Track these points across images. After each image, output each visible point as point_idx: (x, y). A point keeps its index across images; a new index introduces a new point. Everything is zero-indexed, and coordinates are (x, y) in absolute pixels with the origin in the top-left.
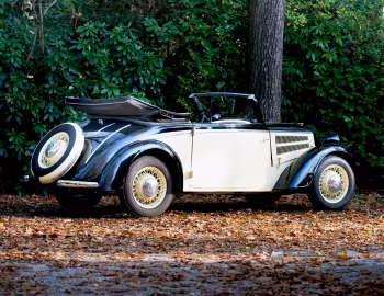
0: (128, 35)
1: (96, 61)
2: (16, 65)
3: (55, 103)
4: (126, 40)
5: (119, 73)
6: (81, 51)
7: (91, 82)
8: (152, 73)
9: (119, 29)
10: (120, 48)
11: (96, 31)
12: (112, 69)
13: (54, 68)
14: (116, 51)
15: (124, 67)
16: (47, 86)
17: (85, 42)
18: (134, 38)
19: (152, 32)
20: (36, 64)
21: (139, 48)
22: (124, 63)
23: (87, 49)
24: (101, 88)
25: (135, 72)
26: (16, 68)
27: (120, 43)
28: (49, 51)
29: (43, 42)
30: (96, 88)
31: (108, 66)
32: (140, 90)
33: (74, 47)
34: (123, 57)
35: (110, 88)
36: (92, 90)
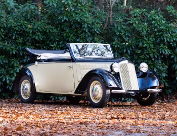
0: (158, 15)
1: (141, 29)
2: (97, 32)
3: (118, 52)
4: (157, 18)
5: (153, 36)
6: (132, 24)
7: (138, 40)
8: (171, 36)
9: (153, 12)
10: (153, 22)
11: (140, 13)
12: (149, 34)
13: (118, 34)
14: (152, 24)
15: (156, 33)
16: (114, 43)
17: (135, 19)
18: (161, 16)
19: (171, 13)
20: (108, 32)
21: (164, 22)
22: (156, 30)
23: (136, 23)
24: (143, 44)
25: (162, 35)
26: (98, 34)
27: (154, 20)
28: (115, 25)
29: (112, 20)
30: (141, 44)
31: (147, 32)
32: (164, 44)
33: (129, 22)
34: (155, 27)
35: (148, 43)
36: (139, 45)
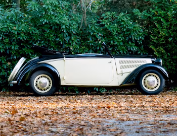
0: (126, 17)
1: (112, 29)
2: (74, 32)
3: (92, 49)
4: (125, 19)
5: (122, 35)
6: (105, 25)
7: (109, 39)
8: (138, 35)
9: (122, 14)
10: (122, 23)
11: (111, 15)
12: (119, 33)
13: (92, 33)
14: (121, 25)
15: (125, 32)
16: (89, 42)
17: (106, 21)
18: (129, 18)
19: (137, 15)
20: (83, 32)
21: (131, 23)
22: (125, 30)
23: (107, 24)
24: (114, 42)
25: (130, 34)
26: (74, 34)
27: (122, 21)
28: (89, 26)
29: (86, 22)
30: (112, 42)
31: (117, 32)
32: (132, 42)
33: (101, 23)
34: (124, 27)
35: (118, 42)
36: (110, 43)
